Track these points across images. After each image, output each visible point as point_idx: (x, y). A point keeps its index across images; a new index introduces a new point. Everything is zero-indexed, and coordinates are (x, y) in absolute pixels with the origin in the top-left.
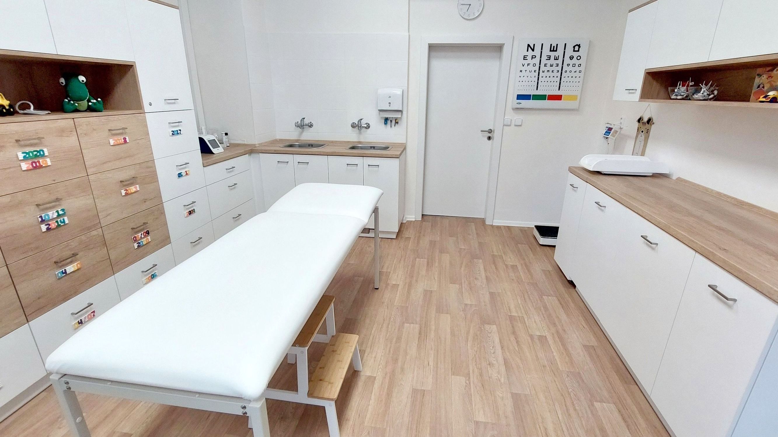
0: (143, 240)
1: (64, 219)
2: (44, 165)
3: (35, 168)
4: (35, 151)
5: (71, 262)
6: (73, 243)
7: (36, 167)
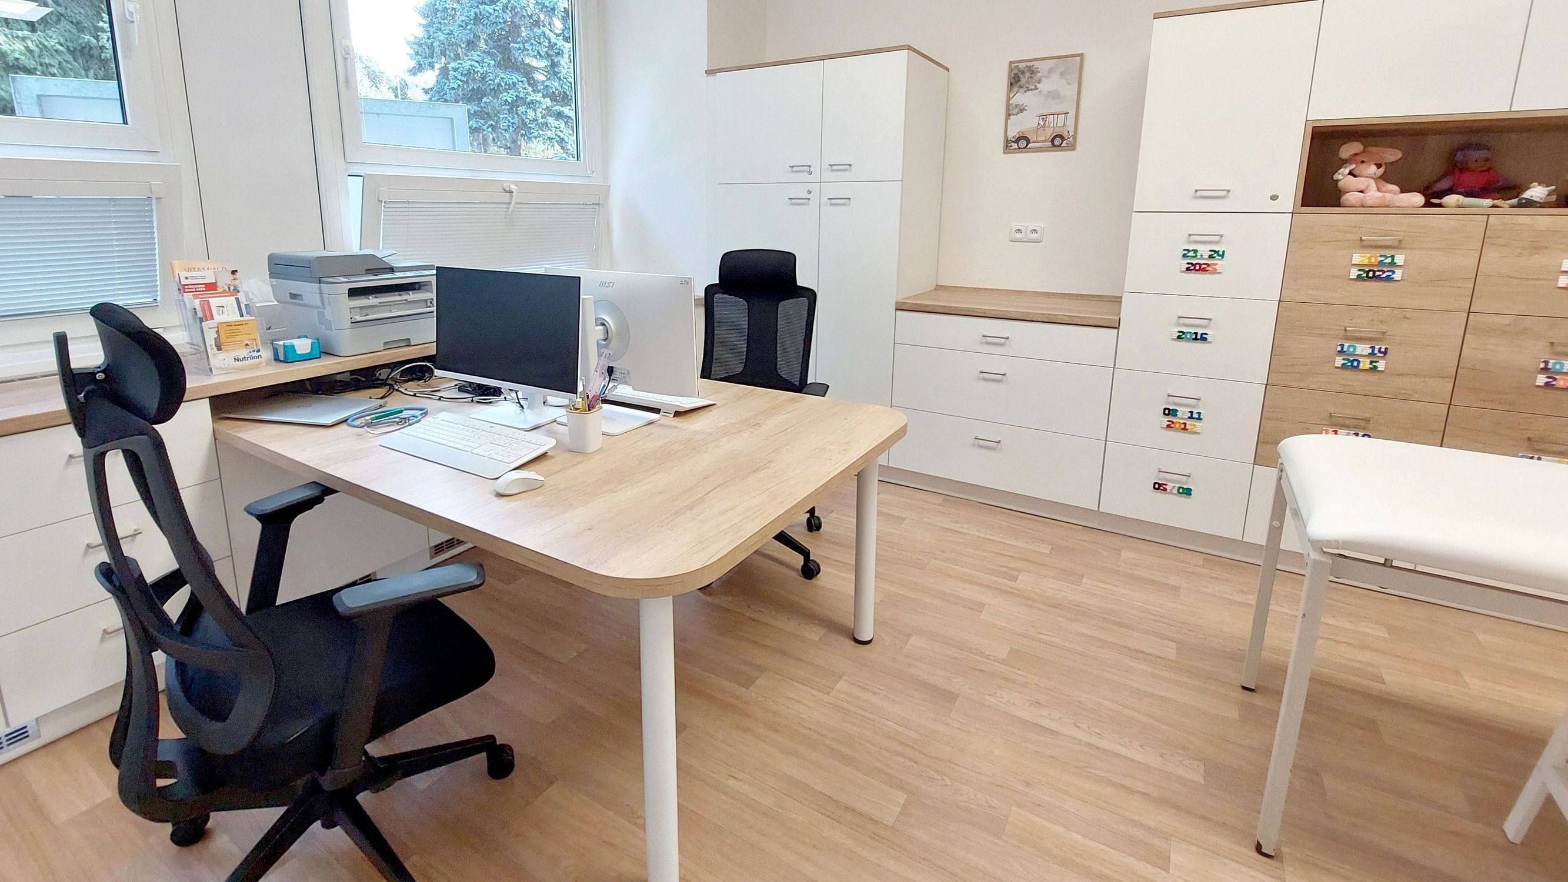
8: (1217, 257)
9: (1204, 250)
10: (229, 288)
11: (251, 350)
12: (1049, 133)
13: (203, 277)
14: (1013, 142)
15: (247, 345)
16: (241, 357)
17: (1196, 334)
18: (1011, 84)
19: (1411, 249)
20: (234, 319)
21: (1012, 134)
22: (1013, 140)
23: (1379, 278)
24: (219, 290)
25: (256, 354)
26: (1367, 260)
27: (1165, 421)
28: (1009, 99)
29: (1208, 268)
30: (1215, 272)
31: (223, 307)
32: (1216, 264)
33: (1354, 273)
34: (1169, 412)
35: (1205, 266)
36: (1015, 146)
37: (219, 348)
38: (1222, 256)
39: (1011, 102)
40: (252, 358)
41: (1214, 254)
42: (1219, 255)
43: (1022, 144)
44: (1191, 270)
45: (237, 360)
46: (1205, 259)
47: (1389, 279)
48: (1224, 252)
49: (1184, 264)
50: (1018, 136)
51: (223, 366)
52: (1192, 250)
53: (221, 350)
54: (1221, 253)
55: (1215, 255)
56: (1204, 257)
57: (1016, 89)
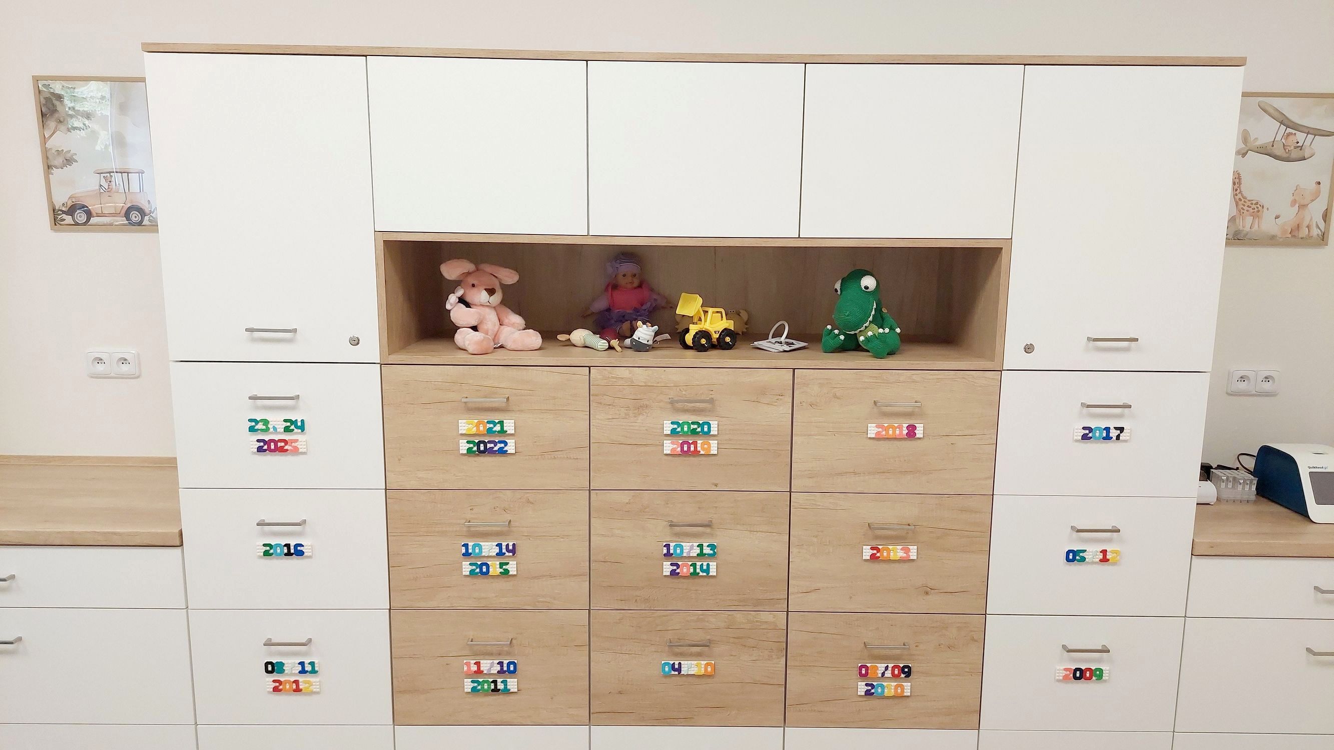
0: (885, 684)
1: (708, 565)
2: (702, 452)
3: (684, 453)
4: (693, 423)
5: (699, 656)
6: (714, 620)
7: (688, 452)
8: (296, 430)
9: (277, 420)
12: (120, 203)
14: (64, 212)
17: (288, 546)
18: (43, 115)
19: (521, 411)
21: (61, 199)
22: (64, 209)
23: (490, 452)
26: (475, 428)
27: (269, 680)
28: (44, 140)
29: (286, 447)
30: (296, 451)
32: (296, 441)
33: (464, 447)
34: (272, 668)
35: (283, 444)
36: (68, 219)
38: (302, 428)
39: (48, 145)
41: (292, 425)
42: (297, 427)
43: (81, 217)
44: (265, 451)
46: (280, 433)
47: (502, 452)
48: (302, 421)
49: (252, 442)
50: (70, 204)
52: (262, 420)
54: (299, 424)
55: (292, 427)
56: (278, 430)
57: (52, 124)
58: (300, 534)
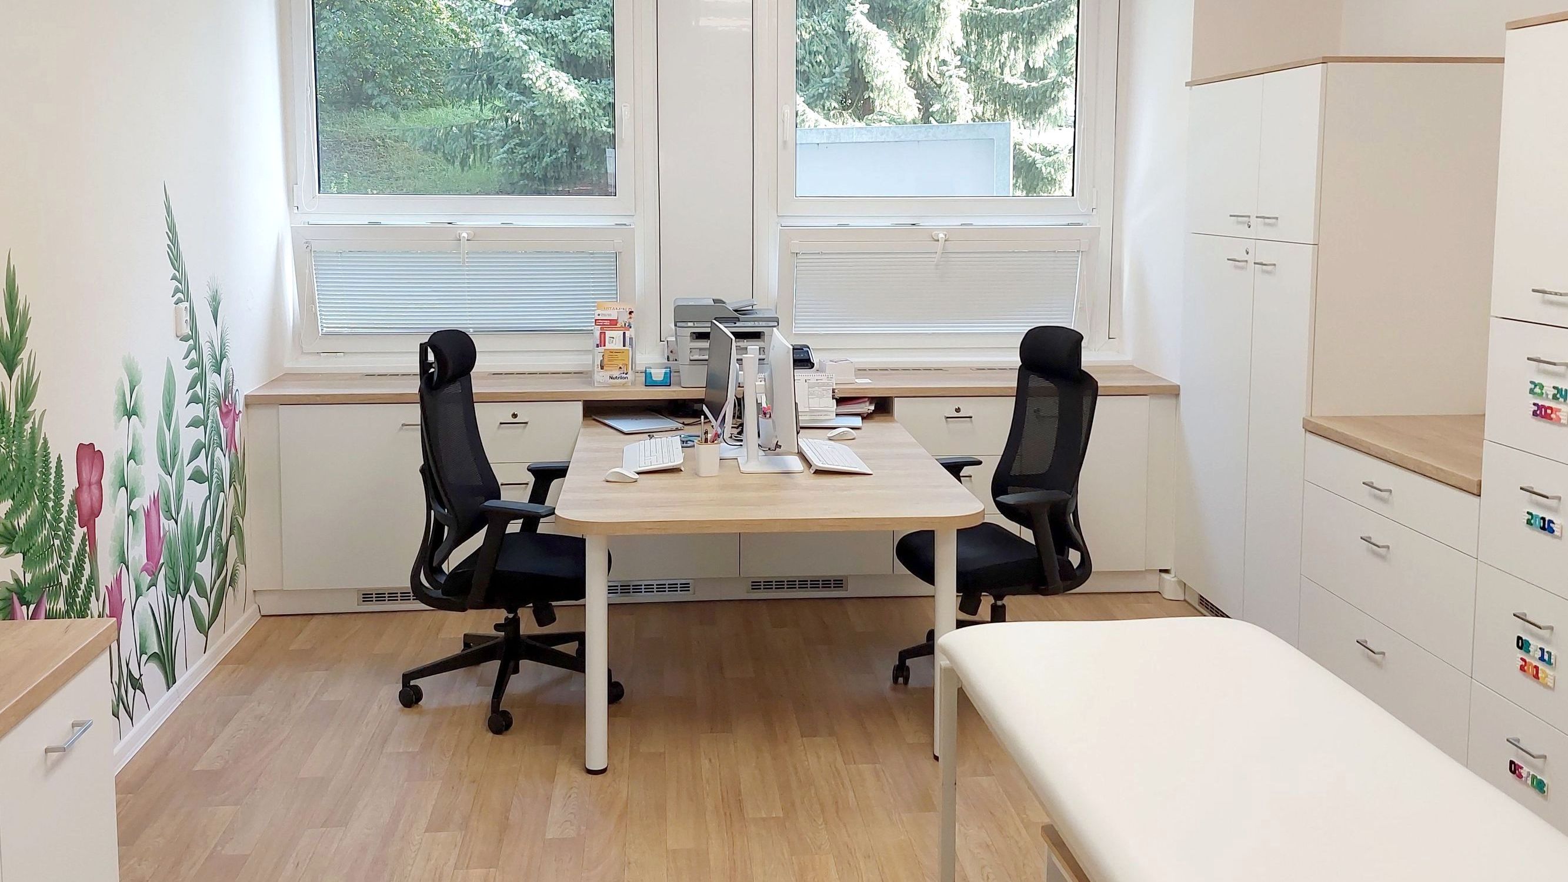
8: (1561, 399)
9: (1549, 386)
10: (625, 324)
11: (622, 372)
13: (610, 315)
15: (620, 368)
16: (614, 376)
17: (1544, 519)
20: (619, 348)
24: (618, 326)
25: (624, 376)
27: (1518, 657)
29: (1552, 416)
30: (1558, 422)
31: (613, 338)
32: (1559, 410)
34: (1521, 644)
35: (1550, 412)
37: (602, 368)
38: (1564, 397)
40: (621, 378)
41: (1558, 394)
42: (1561, 396)
44: (1538, 415)
45: (611, 378)
46: (1549, 400)
48: (1566, 391)
49: (1530, 404)
51: (601, 381)
52: (1538, 384)
53: (603, 369)
54: (1563, 393)
55: (1559, 396)
56: (1549, 396)
58: (1555, 510)
